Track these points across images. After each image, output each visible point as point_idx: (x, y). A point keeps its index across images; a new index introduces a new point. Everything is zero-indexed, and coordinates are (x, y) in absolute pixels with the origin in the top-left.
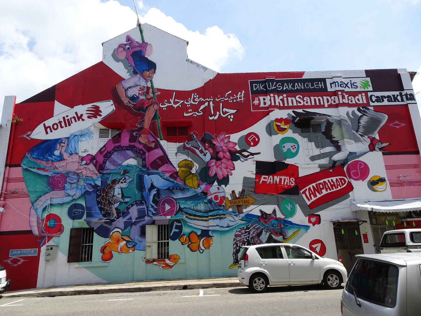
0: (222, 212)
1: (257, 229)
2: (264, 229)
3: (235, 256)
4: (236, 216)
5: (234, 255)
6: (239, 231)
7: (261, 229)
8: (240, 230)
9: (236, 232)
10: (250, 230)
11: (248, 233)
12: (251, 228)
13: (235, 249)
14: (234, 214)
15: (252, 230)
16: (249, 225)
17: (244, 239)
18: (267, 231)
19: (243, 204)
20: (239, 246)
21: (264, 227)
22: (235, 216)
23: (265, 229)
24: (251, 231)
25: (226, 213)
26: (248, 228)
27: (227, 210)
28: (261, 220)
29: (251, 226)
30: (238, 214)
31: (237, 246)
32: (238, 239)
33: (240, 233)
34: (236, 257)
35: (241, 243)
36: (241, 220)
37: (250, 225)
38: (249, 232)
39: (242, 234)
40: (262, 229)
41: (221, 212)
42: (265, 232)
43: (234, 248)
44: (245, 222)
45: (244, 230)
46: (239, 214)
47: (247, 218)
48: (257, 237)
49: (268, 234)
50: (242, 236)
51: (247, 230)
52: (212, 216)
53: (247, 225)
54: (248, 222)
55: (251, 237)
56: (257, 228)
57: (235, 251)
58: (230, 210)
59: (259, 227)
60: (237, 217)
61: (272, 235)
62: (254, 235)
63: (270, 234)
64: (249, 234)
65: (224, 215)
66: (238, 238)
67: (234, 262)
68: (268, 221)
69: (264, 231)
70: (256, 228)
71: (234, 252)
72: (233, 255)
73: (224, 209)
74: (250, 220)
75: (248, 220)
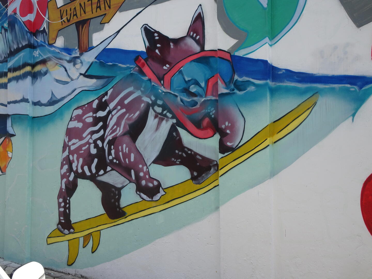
0: (39, 54)
1: (130, 108)
2: (154, 104)
3: (63, 204)
4: (72, 64)
5: (61, 200)
6: (79, 118)
7: (143, 105)
8: (80, 112)
9: (71, 120)
10: (110, 112)
11: (101, 124)
12: (112, 105)
13: (65, 180)
14: (68, 57)
15: (113, 113)
16: (106, 94)
17: (90, 144)
18: (161, 114)
19: (95, 14)
20: (75, 169)
21: (153, 98)
22: (69, 62)
23: (159, 106)
24: (110, 116)
25: (49, 55)
26: (102, 106)
27: (51, 45)
28: (146, 69)
29: (112, 98)
30: (78, 55)
31: (70, 169)
32: (74, 144)
33: (80, 125)
34: (65, 207)
35: (81, 160)
36: (85, 75)
37: (109, 93)
38: (104, 119)
39: (87, 126)
40: (148, 107)
41: (37, 53)
42: (156, 117)
43: (63, 177)
44: (94, 81)
45: (91, 114)
46: (81, 54)
47: (102, 64)
48: (127, 139)
49: (166, 126)
50: (84, 135)
51: (101, 114)
52: (14, 69)
53: (102, 92)
54: (105, 80)
55: (110, 138)
56: (129, 103)
57: (64, 187)
58: (60, 42)
59: (138, 100)
60: (74, 65)
61: (180, 129)
62: (120, 131)
63: (173, 129)
64: (105, 127)
65: (44, 62)
66: (74, 141)
67: (60, 223)
68: (170, 70)
69: (151, 114)
70: (126, 102)
71: (61, 189)
72: (58, 199)
73: (45, 42)
74: (111, 75)
75: (106, 75)
